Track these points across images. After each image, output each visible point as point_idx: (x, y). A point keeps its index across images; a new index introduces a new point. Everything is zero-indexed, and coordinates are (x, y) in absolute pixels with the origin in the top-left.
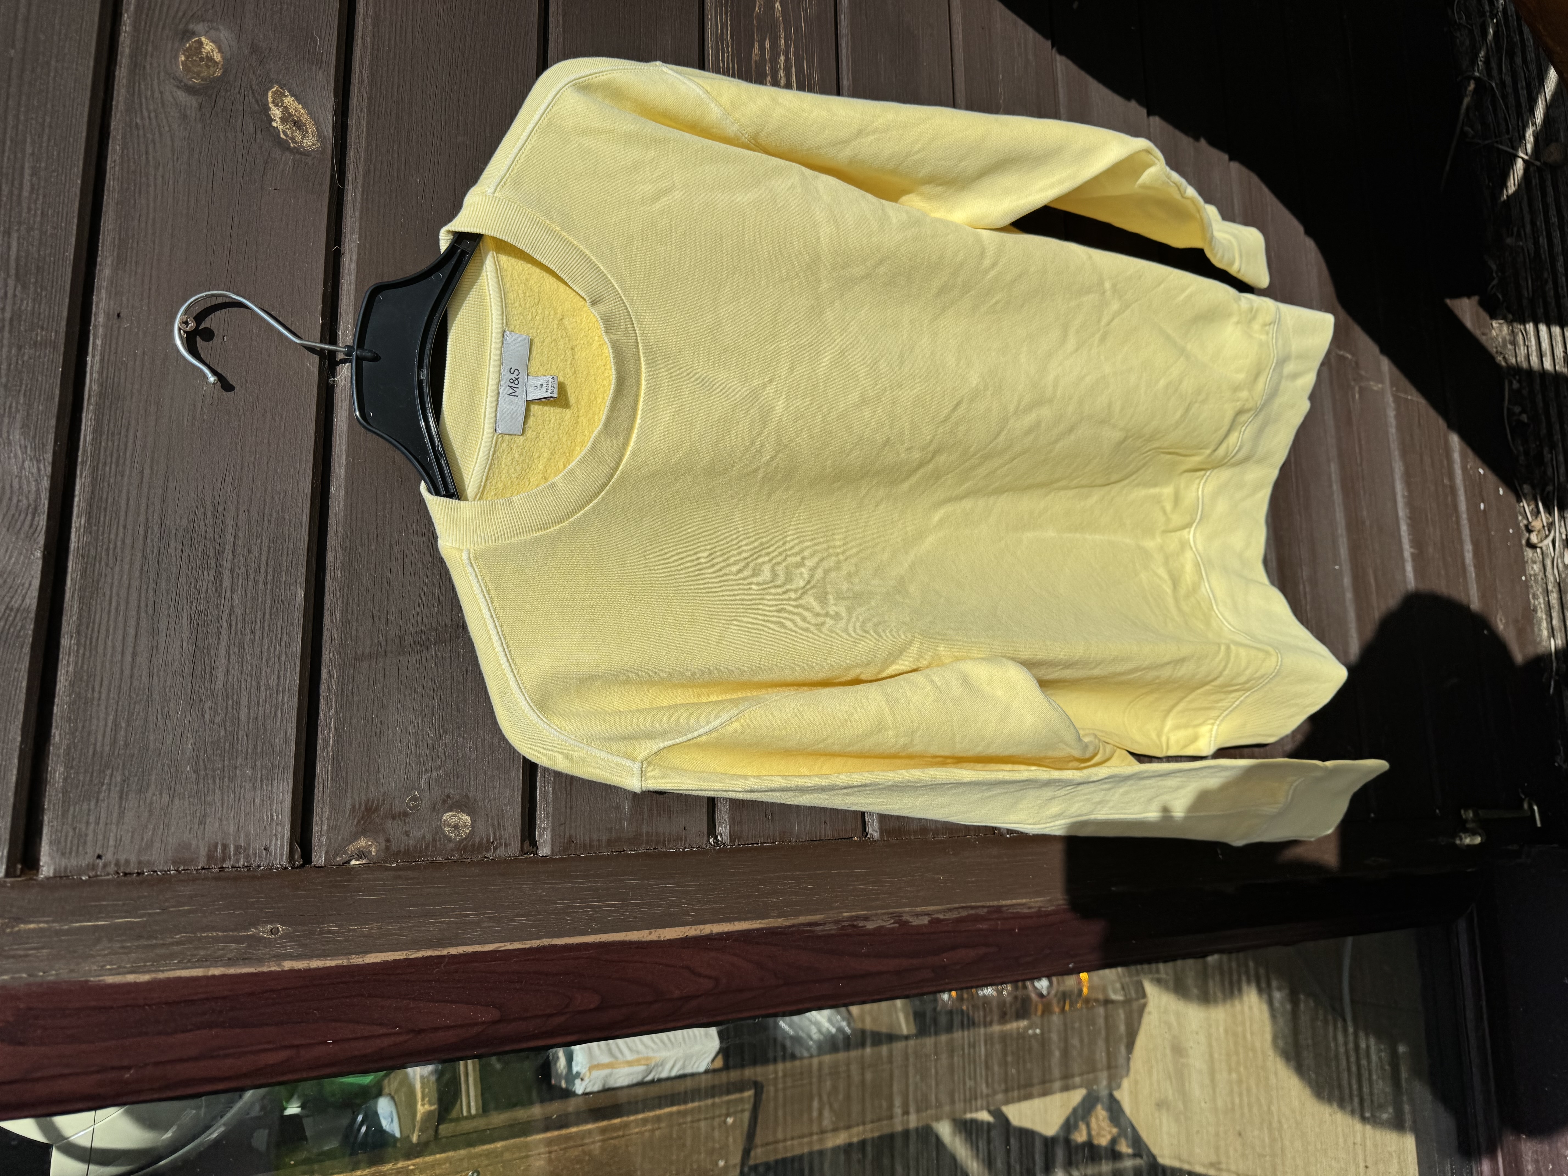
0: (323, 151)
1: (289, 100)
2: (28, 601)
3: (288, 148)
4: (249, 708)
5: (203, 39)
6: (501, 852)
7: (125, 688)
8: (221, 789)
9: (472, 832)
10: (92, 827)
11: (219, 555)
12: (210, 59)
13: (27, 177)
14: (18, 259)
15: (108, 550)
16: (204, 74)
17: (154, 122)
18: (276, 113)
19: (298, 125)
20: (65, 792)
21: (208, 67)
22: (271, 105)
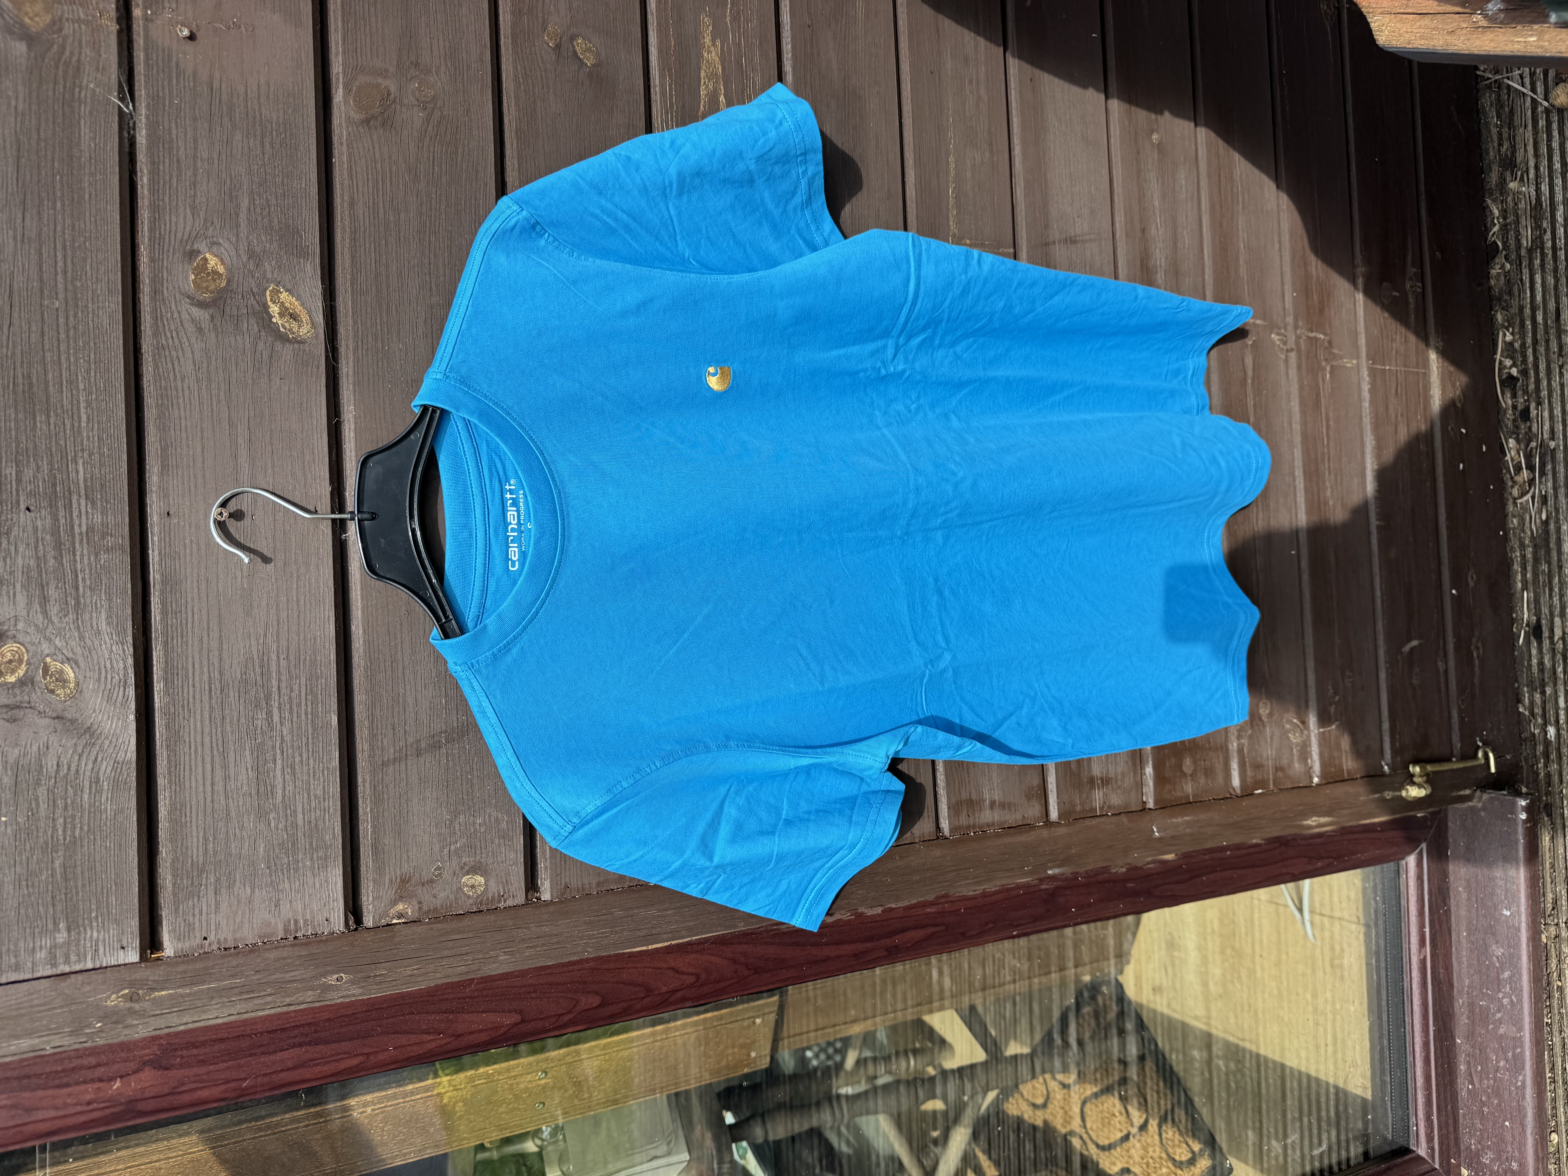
0: (317, 337)
1: (284, 296)
2: (129, 754)
3: (288, 340)
4: (304, 814)
5: (208, 255)
6: (510, 903)
7: (209, 811)
8: (289, 878)
9: (486, 889)
10: (197, 917)
11: (268, 698)
12: (215, 272)
13: (83, 410)
14: (85, 480)
15: (183, 706)
16: (212, 287)
17: (176, 340)
18: (274, 309)
19: (294, 317)
20: (175, 895)
21: (214, 280)
22: (270, 303)
